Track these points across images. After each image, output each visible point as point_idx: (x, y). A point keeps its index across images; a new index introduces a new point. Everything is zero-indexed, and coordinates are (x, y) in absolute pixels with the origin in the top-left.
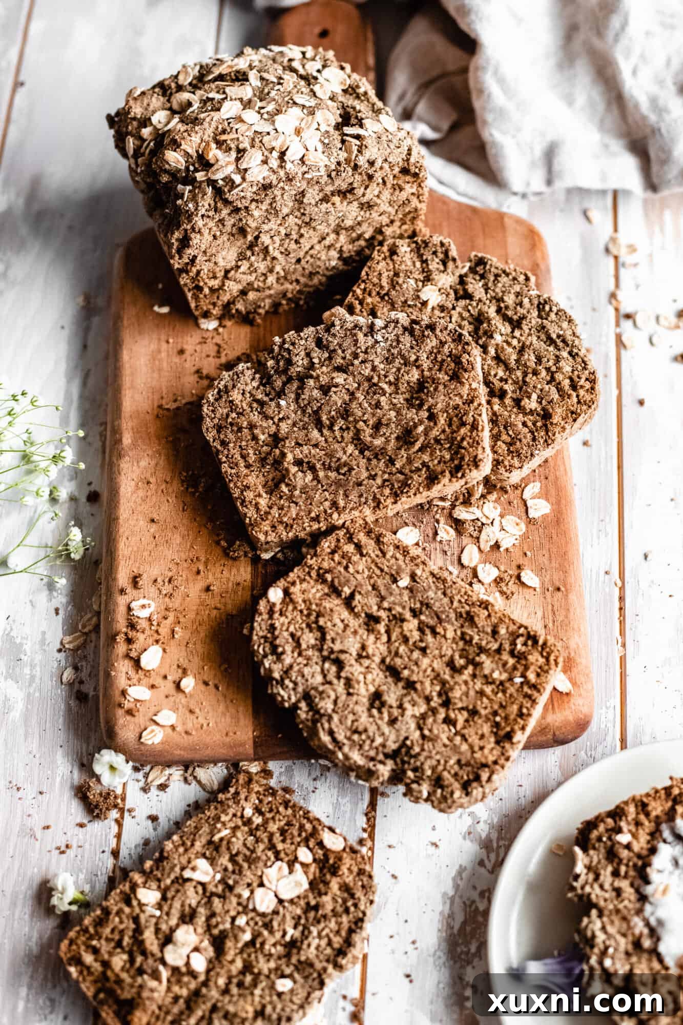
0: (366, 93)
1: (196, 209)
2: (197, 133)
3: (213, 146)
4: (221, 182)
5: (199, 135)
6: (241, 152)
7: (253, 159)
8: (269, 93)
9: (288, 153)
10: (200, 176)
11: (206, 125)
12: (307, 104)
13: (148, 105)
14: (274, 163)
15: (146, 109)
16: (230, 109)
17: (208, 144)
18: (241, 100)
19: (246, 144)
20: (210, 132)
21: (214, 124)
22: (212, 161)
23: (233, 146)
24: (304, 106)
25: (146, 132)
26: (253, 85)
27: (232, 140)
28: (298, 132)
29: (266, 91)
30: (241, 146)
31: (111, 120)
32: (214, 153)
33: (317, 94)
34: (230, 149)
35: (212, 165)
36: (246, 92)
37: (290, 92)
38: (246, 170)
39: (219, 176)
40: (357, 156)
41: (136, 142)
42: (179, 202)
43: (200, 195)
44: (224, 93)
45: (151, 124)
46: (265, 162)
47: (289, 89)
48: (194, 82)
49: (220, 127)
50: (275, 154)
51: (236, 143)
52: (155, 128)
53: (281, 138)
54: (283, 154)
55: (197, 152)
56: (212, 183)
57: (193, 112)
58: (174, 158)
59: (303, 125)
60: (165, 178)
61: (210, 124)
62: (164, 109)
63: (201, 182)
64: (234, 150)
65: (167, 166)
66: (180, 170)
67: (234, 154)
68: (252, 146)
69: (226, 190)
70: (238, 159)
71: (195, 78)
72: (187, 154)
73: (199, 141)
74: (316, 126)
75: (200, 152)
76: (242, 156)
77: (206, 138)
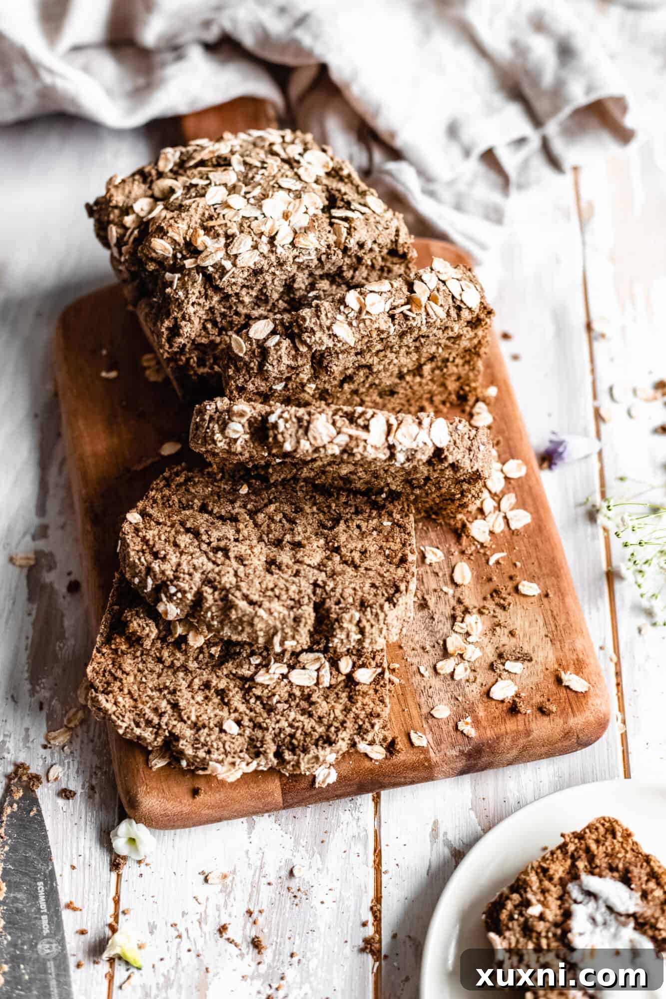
0: (349, 176)
1: (186, 297)
2: (183, 219)
3: (201, 232)
4: (211, 269)
5: (186, 222)
6: (230, 238)
7: (242, 246)
8: (253, 178)
9: (278, 238)
10: (189, 263)
11: (192, 211)
12: (294, 188)
13: (130, 192)
14: (265, 248)
15: (128, 197)
16: (215, 195)
17: (195, 230)
18: (225, 185)
19: (234, 229)
20: (197, 218)
21: (200, 211)
22: (201, 248)
23: (221, 232)
24: (290, 190)
25: (129, 220)
26: (237, 170)
27: (220, 226)
28: (286, 216)
29: (250, 175)
30: (230, 232)
31: (91, 210)
32: (202, 240)
33: (303, 177)
34: (218, 235)
35: (200, 252)
36: (230, 177)
37: (274, 177)
38: (236, 256)
39: (209, 263)
40: (346, 238)
41: (119, 230)
42: (168, 290)
43: (190, 283)
44: (208, 178)
45: (134, 212)
46: (255, 247)
47: (273, 173)
48: (175, 168)
49: (207, 213)
50: (265, 239)
51: (224, 229)
52: (138, 215)
53: (270, 223)
54: (272, 239)
55: (185, 238)
56: (201, 269)
57: (177, 199)
58: (161, 246)
59: (291, 209)
60: (151, 267)
61: (196, 210)
62: (146, 196)
63: (190, 269)
64: (222, 236)
65: (154, 255)
66: (167, 258)
67: (222, 240)
68: (242, 232)
69: (217, 276)
70: (227, 245)
71: (176, 164)
72: (174, 242)
73: (186, 228)
74: (305, 210)
75: (188, 239)
76: (231, 242)
77: (193, 224)
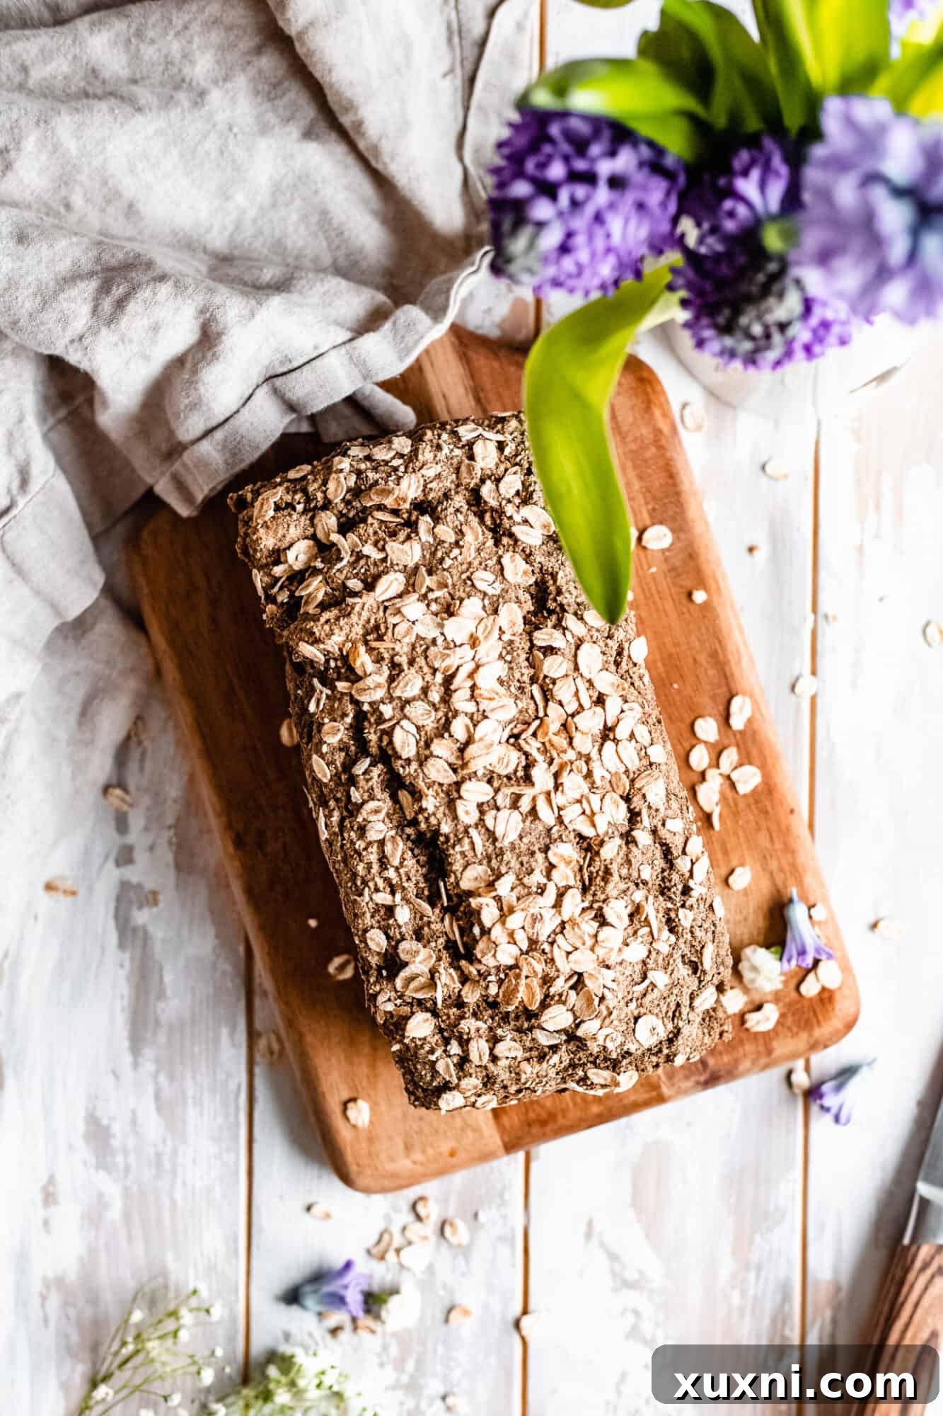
2: (341, 628)
3: (362, 650)
4: (366, 707)
5: (344, 632)
6: (396, 669)
7: (411, 684)
8: (442, 560)
9: (456, 679)
10: (342, 685)
11: (354, 618)
12: (490, 591)
13: (284, 536)
14: (436, 693)
15: (281, 541)
16: (389, 586)
17: (354, 643)
18: (404, 568)
19: (403, 660)
20: (358, 630)
21: (365, 615)
22: (360, 672)
23: (386, 655)
24: (485, 595)
25: (278, 570)
26: (423, 540)
27: (386, 649)
28: (474, 642)
29: (439, 554)
30: (397, 660)
32: (363, 660)
33: (505, 573)
34: (383, 659)
35: (359, 679)
36: (413, 552)
37: (470, 563)
38: (400, 700)
39: (365, 698)
41: (266, 579)
44: (383, 549)
45: (286, 561)
46: (425, 691)
47: (469, 560)
48: (348, 497)
49: (372, 621)
50: (439, 678)
51: (391, 654)
52: (290, 566)
53: (450, 652)
54: (448, 680)
55: (341, 650)
56: (356, 702)
57: (340, 570)
58: (310, 652)
59: (480, 635)
61: (360, 614)
62: (306, 538)
63: (342, 694)
64: (387, 661)
66: (317, 665)
67: (386, 669)
68: (411, 663)
69: (372, 720)
70: (392, 679)
72: (327, 651)
73: (344, 640)
74: (499, 633)
75: (345, 653)
76: (398, 675)
77: (353, 635)
